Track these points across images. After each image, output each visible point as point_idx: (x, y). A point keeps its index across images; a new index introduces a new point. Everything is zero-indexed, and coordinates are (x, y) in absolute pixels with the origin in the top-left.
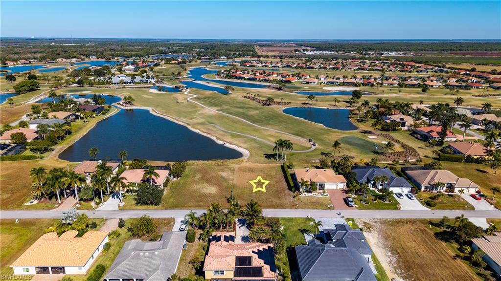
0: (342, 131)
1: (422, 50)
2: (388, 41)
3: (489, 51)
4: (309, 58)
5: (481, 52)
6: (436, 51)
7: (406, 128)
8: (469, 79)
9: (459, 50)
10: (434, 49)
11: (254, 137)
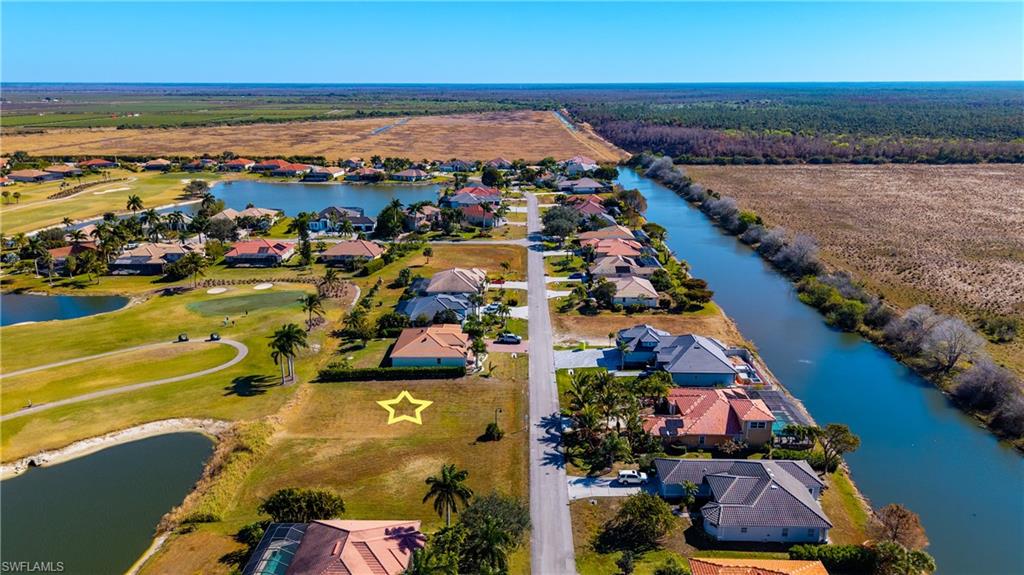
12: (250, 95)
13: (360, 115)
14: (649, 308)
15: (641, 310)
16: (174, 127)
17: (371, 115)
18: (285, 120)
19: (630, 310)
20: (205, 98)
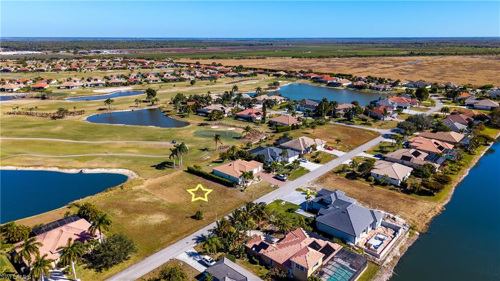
0: (181, 128)
1: (131, 48)
2: (85, 39)
3: (183, 47)
4: (18, 59)
5: (177, 48)
6: (143, 48)
7: (226, 115)
8: (208, 71)
9: (161, 47)
10: (141, 47)
11: (107, 154)
12: (373, 43)
13: (412, 54)
14: (391, 184)
15: (384, 185)
16: (314, 58)
17: (418, 55)
18: (368, 56)
19: (377, 183)
20: (349, 44)
